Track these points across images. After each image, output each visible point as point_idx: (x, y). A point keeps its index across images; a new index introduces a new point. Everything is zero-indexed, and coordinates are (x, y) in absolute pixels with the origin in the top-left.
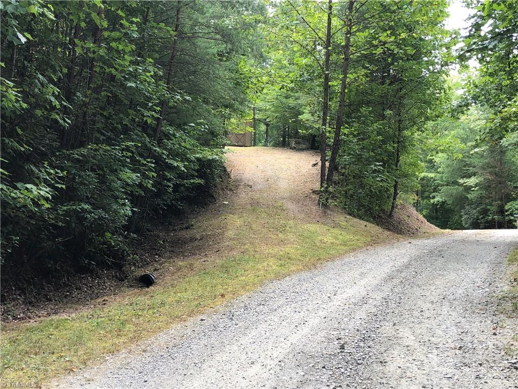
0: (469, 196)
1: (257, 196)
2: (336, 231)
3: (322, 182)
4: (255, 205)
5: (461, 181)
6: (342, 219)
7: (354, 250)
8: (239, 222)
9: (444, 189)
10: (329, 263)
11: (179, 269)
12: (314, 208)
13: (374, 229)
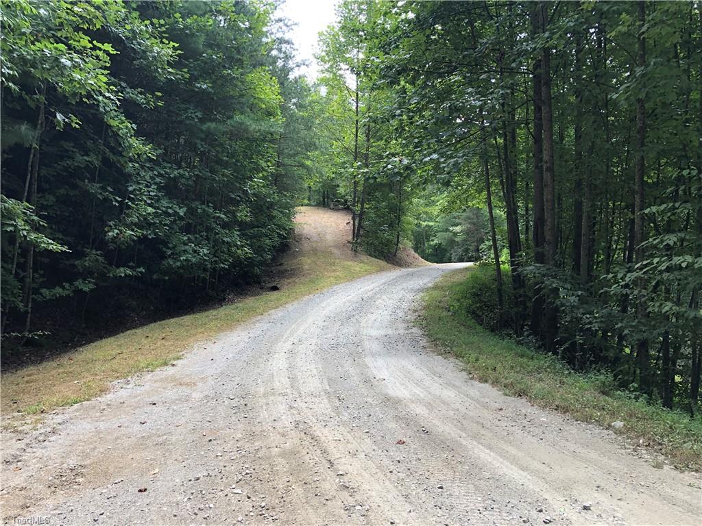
0: (456, 239)
1: (314, 245)
2: (362, 265)
3: (353, 237)
4: (315, 251)
5: (451, 229)
6: (365, 258)
7: (370, 274)
8: (309, 261)
9: (440, 234)
10: (358, 279)
11: (289, 283)
12: (349, 252)
13: (383, 263)
